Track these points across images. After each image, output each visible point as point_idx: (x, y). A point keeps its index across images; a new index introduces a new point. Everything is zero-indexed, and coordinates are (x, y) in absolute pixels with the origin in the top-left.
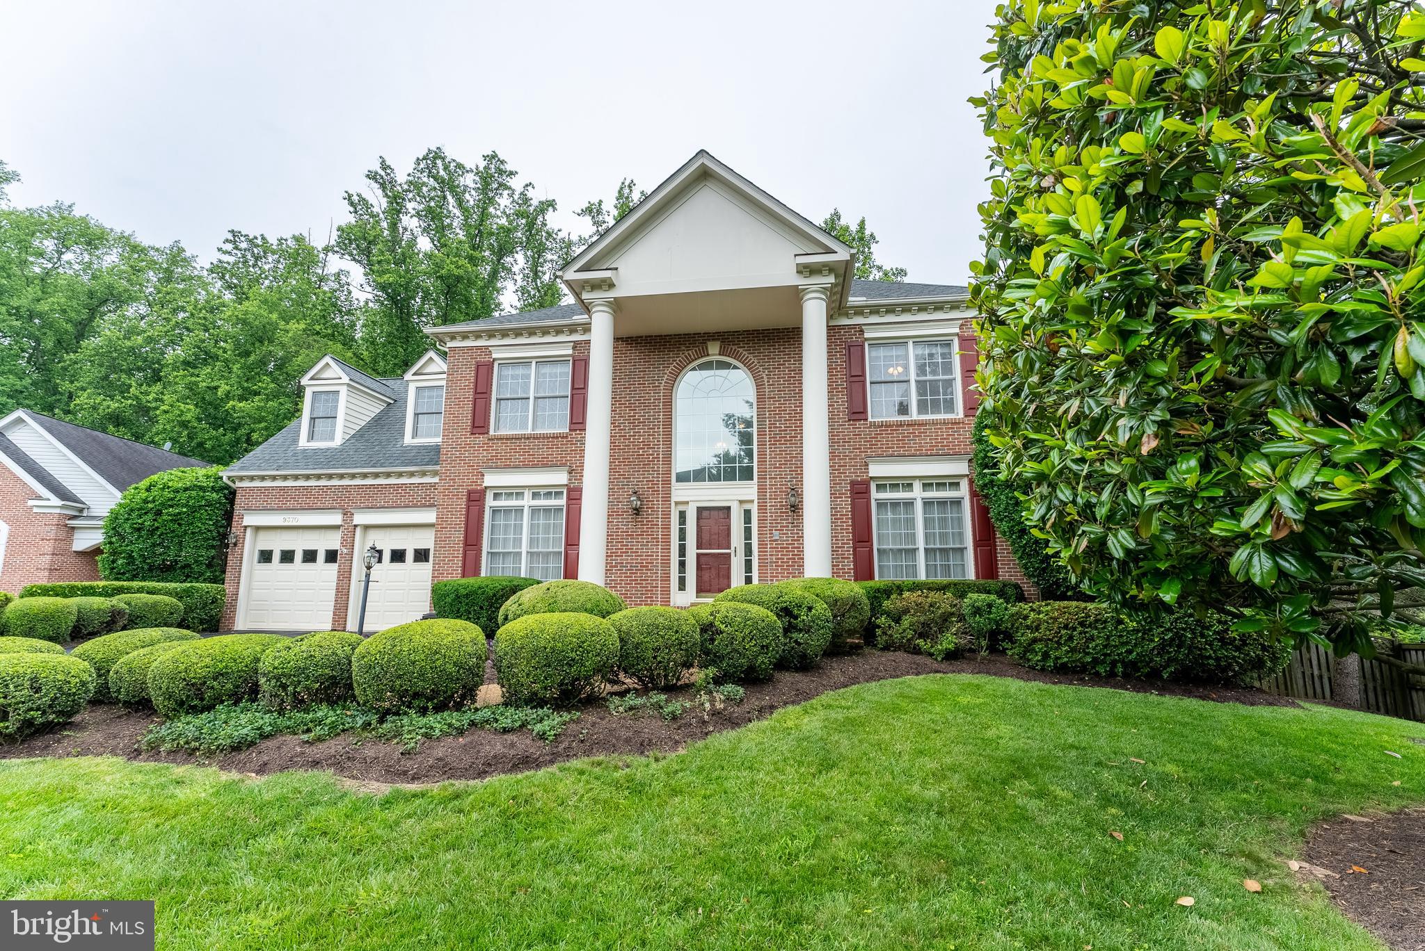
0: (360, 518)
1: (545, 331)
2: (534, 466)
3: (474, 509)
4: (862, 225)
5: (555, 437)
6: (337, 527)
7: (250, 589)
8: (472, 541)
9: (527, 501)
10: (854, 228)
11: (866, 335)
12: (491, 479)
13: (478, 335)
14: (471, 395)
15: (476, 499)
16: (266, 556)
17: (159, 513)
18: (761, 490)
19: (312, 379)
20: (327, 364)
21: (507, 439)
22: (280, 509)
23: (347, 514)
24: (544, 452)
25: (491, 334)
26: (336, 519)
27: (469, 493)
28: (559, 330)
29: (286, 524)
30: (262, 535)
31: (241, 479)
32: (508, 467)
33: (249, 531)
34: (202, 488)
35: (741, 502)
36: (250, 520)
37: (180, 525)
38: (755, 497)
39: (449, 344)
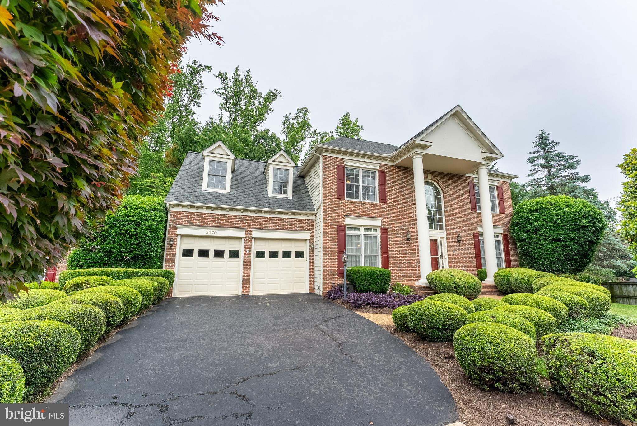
0: (255, 234)
1: (369, 157)
2: (367, 217)
3: (342, 234)
4: (356, 121)
5: (374, 205)
6: (241, 238)
7: (179, 272)
8: (341, 250)
9: (362, 232)
10: (353, 121)
11: (475, 181)
12: (349, 221)
13: (339, 152)
14: (335, 180)
15: (341, 229)
16: (188, 253)
17: (138, 224)
18: (448, 234)
19: (209, 152)
20: (220, 146)
21: (354, 203)
22: (202, 226)
23: (249, 232)
24: (370, 211)
25: (346, 153)
26: (241, 233)
27: (339, 226)
28: (375, 158)
29: (208, 235)
30: (185, 240)
31: (175, 206)
32: (355, 216)
33: (179, 237)
34: (158, 210)
35: (441, 238)
36: (181, 231)
37: (151, 232)
38: (445, 236)
39: (323, 154)
